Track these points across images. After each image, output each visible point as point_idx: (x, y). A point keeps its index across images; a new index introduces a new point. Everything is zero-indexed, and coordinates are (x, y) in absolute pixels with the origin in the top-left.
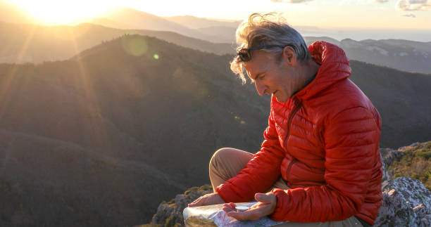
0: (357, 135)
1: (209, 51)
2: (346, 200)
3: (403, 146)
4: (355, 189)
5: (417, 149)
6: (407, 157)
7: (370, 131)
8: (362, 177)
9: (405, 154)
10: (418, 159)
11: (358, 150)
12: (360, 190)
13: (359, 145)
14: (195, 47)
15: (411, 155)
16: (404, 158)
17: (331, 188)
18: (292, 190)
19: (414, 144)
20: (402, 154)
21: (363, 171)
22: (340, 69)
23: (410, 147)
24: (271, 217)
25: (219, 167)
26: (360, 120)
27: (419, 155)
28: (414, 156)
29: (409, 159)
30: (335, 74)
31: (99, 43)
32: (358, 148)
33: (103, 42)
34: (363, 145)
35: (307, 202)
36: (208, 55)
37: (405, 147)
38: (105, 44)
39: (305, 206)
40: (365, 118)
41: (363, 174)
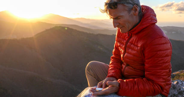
0: (162, 52)
1: (91, 33)
2: (157, 86)
3: (175, 71)
4: (161, 80)
5: (181, 73)
6: (177, 76)
7: (168, 50)
8: (165, 74)
9: (176, 75)
10: (181, 77)
11: (163, 59)
12: (164, 81)
13: (163, 57)
14: (85, 31)
15: (179, 76)
16: (176, 77)
17: (148, 80)
18: (128, 80)
19: (179, 71)
20: (175, 75)
21: (165, 71)
22: (153, 18)
23: (178, 72)
24: (117, 93)
25: (90, 71)
26: (163, 44)
27: (182, 75)
28: (180, 76)
29: (178, 77)
30: (150, 20)
31: (44, 30)
32: (163, 58)
33: (46, 30)
34: (164, 57)
35: (136, 87)
36: (91, 34)
37: (176, 72)
38: (47, 30)
39: (135, 88)
40: (166, 43)
41: (165, 72)
